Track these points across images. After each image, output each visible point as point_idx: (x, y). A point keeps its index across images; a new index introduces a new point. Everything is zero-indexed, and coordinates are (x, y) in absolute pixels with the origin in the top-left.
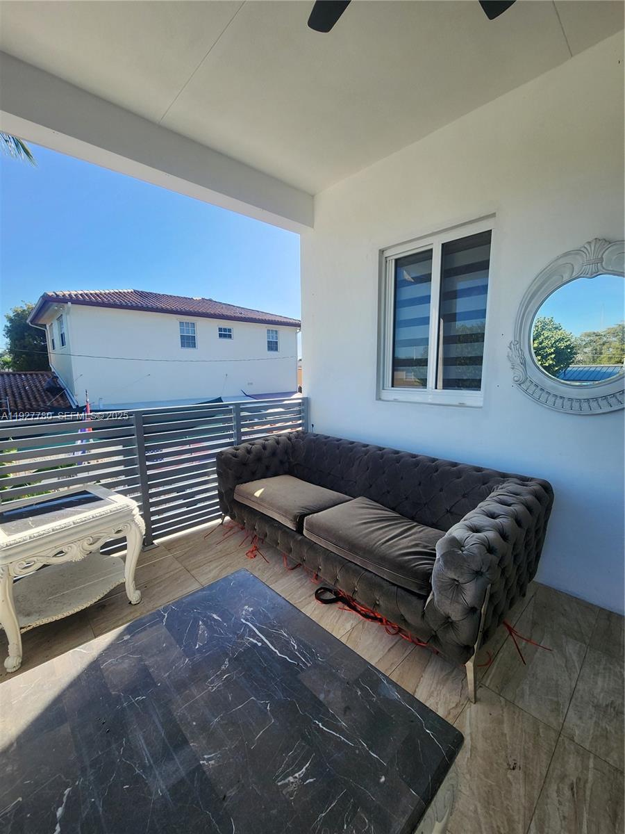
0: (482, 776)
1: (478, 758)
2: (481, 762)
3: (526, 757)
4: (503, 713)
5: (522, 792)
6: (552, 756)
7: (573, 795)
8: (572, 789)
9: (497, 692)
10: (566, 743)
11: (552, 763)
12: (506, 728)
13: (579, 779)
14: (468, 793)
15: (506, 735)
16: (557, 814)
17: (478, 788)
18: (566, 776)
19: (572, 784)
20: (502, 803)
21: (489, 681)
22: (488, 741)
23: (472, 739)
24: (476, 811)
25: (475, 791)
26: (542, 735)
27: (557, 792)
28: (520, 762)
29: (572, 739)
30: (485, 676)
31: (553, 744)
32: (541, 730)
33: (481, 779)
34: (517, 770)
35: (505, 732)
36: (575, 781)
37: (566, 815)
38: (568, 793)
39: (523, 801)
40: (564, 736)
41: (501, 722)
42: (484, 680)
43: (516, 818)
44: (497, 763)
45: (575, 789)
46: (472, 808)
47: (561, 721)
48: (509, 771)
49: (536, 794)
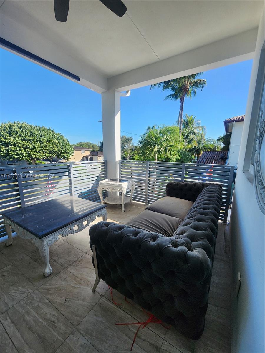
0: (65, 289)
1: (71, 289)
2: (70, 289)
3: (68, 306)
4: (88, 302)
5: (58, 301)
6: (67, 319)
7: (51, 321)
8: (53, 322)
9: (98, 303)
10: (71, 329)
11: (63, 317)
12: (81, 302)
13: (56, 327)
14: (62, 283)
15: (78, 301)
16: (48, 311)
17: (62, 287)
18: (58, 321)
19: (55, 323)
20: (56, 293)
21: (104, 300)
22: (77, 293)
23: (78, 288)
24: (57, 285)
25: (62, 286)
26: (76, 317)
27: (54, 314)
28: (67, 304)
29: (72, 333)
30: (106, 299)
31: (71, 322)
32: (78, 318)
33: (65, 288)
34: (65, 301)
35: (79, 301)
36: (56, 325)
37: (46, 315)
38: (53, 319)
39: (55, 300)
40: (74, 330)
41: (84, 300)
42: (105, 298)
43: (52, 296)
44: (69, 295)
45: (53, 323)
46: (58, 284)
47: (81, 332)
48: (65, 298)
49: (55, 305)
